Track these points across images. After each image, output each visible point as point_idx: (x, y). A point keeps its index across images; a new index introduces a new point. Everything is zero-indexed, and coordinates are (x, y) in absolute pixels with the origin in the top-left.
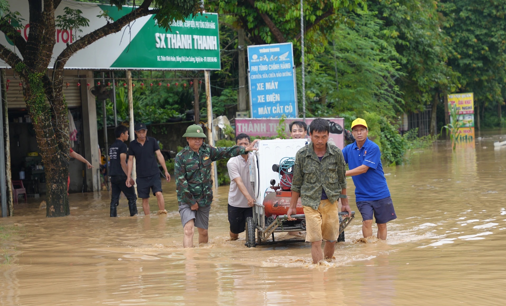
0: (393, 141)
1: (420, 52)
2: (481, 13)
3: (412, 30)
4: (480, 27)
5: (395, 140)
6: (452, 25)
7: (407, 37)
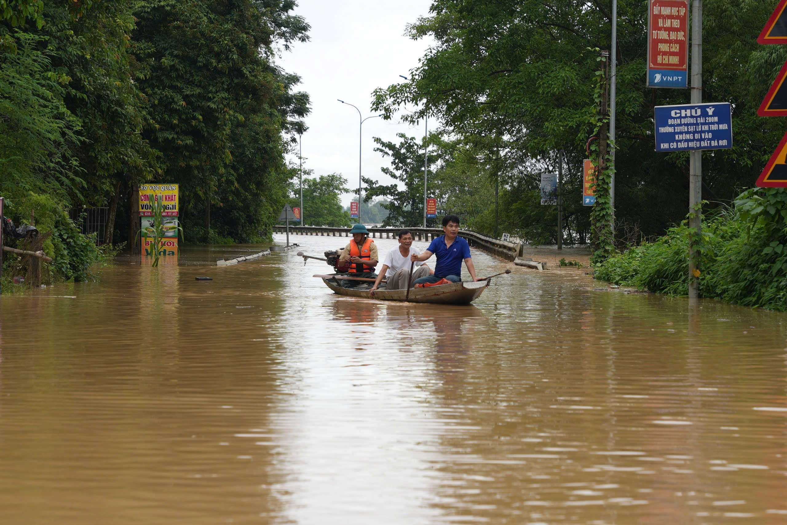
0: (73, 244)
1: (102, 112)
2: (193, 62)
3: (92, 76)
4: (191, 83)
5: (75, 242)
6: (148, 78)
7: (84, 87)
